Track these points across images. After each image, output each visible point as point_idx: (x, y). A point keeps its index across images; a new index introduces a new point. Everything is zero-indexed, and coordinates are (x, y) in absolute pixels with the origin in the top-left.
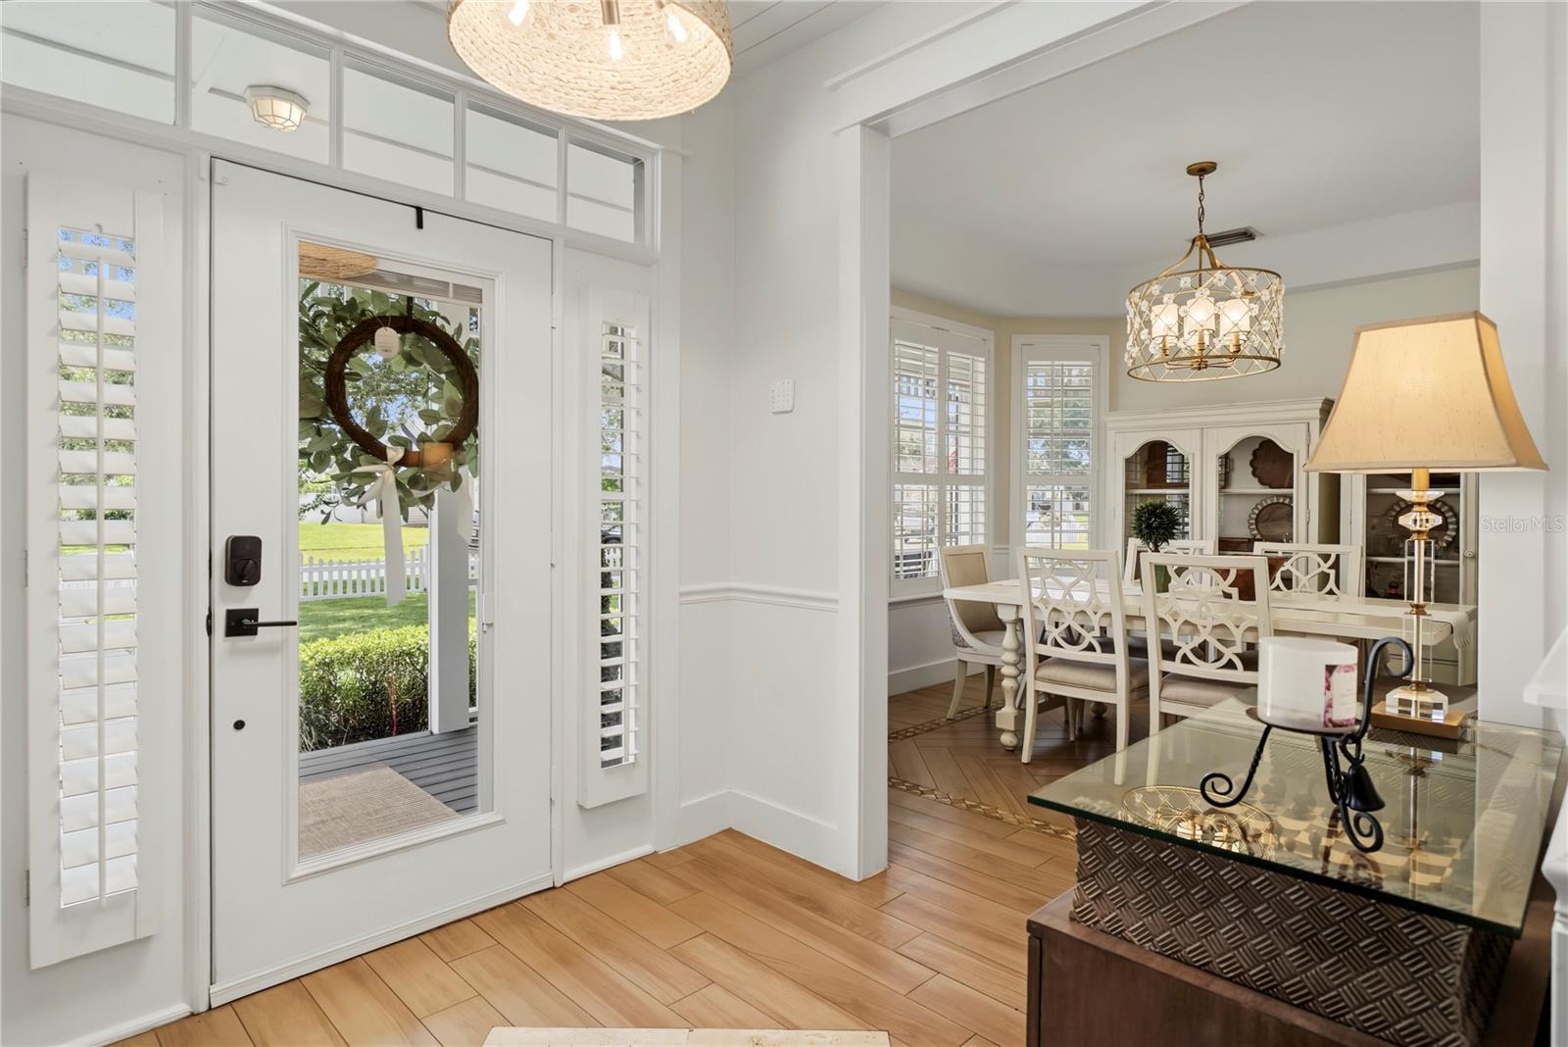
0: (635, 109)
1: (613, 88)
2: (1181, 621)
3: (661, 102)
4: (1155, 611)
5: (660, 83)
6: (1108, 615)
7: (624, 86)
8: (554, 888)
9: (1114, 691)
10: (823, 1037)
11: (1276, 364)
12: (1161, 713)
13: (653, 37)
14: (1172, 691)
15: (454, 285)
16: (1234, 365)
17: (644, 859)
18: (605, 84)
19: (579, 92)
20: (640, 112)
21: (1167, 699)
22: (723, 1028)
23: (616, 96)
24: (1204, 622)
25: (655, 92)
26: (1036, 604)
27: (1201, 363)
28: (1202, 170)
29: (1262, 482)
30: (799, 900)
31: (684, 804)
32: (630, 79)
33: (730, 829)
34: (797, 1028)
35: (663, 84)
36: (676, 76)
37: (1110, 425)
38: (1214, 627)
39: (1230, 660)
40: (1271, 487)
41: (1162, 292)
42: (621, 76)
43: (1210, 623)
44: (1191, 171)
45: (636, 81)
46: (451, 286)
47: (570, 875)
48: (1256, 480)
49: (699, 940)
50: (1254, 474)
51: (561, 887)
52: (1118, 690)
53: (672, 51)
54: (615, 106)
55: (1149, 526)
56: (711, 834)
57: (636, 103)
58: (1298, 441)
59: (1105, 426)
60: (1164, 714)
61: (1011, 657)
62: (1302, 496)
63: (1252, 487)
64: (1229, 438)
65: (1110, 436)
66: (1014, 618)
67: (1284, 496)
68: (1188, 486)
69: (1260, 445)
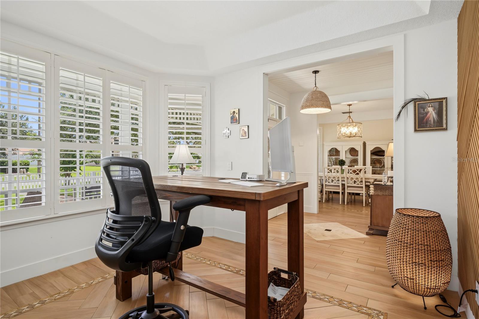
2: (351, 178)
4: (347, 176)
6: (338, 177)
8: (277, 216)
9: (339, 189)
11: (361, 137)
14: (349, 189)
16: (354, 137)
21: (348, 190)
24: (354, 178)
26: (326, 176)
27: (350, 137)
28: (350, 105)
29: (351, 155)
37: (325, 145)
39: (358, 183)
40: (353, 156)
41: (345, 126)
44: (348, 105)
47: (278, 215)
48: (350, 155)
50: (350, 154)
55: (341, 163)
58: (359, 148)
59: (323, 145)
60: (347, 192)
61: (319, 185)
62: (360, 158)
63: (349, 156)
64: (347, 148)
65: (325, 147)
66: (320, 179)
67: (355, 158)
68: (340, 156)
69: (351, 149)
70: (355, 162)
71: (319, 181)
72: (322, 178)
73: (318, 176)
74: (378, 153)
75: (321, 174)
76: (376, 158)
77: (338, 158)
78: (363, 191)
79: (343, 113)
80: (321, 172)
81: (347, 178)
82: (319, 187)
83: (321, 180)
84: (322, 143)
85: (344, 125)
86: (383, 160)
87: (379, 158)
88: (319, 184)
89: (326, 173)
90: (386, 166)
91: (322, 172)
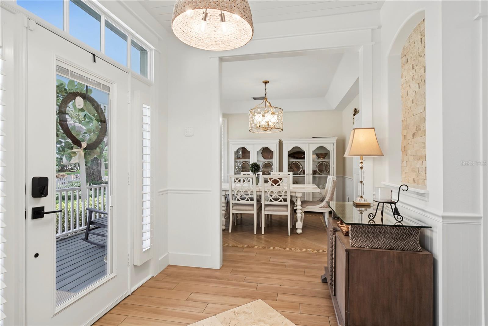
0: (202, 46)
1: (196, 38)
2: (270, 191)
3: (210, 46)
4: (264, 190)
5: (210, 40)
6: (252, 191)
7: (199, 38)
8: (129, 295)
9: (254, 210)
10: (248, 305)
11: (281, 130)
12: (265, 214)
13: (210, 27)
14: (268, 208)
15: (102, 84)
17: (151, 279)
18: (194, 36)
19: (187, 37)
20: (203, 47)
21: (266, 211)
22: (223, 312)
23: (196, 40)
24: (275, 191)
25: (208, 42)
26: (232, 189)
27: (266, 129)
28: (266, 82)
29: (264, 158)
30: (208, 277)
31: (159, 260)
32: (201, 37)
33: (169, 265)
34: (241, 306)
35: (211, 41)
36: (216, 40)
37: (230, 142)
38: (278, 192)
39: (281, 200)
40: (266, 159)
42: (198, 35)
43: (277, 191)
44: (264, 82)
45: (203, 38)
46: (101, 84)
47: (133, 289)
49: (192, 294)
50: (262, 156)
51: (131, 294)
52: (255, 210)
53: (215, 32)
54: (196, 43)
55: (255, 169)
56: (165, 268)
57: (202, 44)
58: (274, 148)
59: (228, 143)
60: (265, 215)
61: (224, 205)
62: (275, 161)
63: (262, 159)
64: (259, 148)
65: (230, 145)
66: (225, 194)
67: (269, 161)
68: (250, 159)
69: (264, 149)
70: (268, 166)
71: (223, 198)
72: (227, 193)
73: (221, 190)
74: (296, 156)
75: (226, 186)
76: (294, 161)
77: (247, 161)
78: (287, 211)
79: (255, 99)
80: (224, 182)
81: (265, 192)
82: (223, 207)
83: (226, 197)
84: (226, 141)
85: (259, 110)
86: (301, 164)
87: (297, 161)
88: (223, 203)
89: (233, 184)
90: (306, 172)
91: (228, 182)
